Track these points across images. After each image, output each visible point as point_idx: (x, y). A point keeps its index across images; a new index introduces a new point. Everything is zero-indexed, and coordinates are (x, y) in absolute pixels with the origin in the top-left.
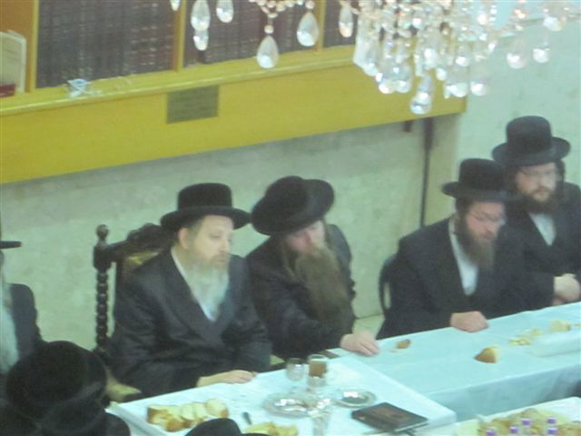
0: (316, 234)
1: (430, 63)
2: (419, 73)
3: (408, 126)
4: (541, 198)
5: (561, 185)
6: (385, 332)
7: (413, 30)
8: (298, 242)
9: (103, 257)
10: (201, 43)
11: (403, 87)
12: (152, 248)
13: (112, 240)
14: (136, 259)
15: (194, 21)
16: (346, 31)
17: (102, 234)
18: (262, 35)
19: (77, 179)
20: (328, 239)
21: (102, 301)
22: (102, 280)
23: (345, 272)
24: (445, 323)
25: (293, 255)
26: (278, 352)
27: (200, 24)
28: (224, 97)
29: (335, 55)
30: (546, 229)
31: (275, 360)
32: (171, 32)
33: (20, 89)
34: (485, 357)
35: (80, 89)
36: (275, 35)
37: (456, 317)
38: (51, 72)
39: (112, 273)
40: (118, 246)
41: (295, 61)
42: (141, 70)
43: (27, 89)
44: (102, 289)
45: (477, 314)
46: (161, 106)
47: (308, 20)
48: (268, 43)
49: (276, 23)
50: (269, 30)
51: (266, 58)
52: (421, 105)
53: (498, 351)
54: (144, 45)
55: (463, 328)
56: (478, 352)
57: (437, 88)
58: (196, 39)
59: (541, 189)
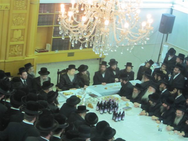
0: (85, 72)
1: (102, 51)
2: (101, 52)
3: (98, 59)
4: (115, 69)
5: (117, 67)
6: (93, 85)
7: (100, 46)
8: (83, 73)
9: (58, 73)
10: (73, 46)
11: (98, 53)
12: (65, 72)
13: (60, 71)
14: (63, 74)
15: (72, 43)
16: (91, 46)
17: (59, 70)
18: (81, 46)
19: (55, 63)
20: (87, 73)
21: (58, 78)
22: (58, 76)
23: (89, 77)
24: (101, 84)
25: (82, 75)
26: (80, 86)
27: (73, 43)
28: (75, 54)
29: (90, 49)
30: (115, 73)
31: (79, 87)
32: (69, 45)
33: (49, 51)
34: (106, 89)
35: (57, 52)
36: (82, 46)
37: (102, 83)
38: (53, 49)
39: (59, 75)
40: (60, 72)
41: (85, 50)
42: (65, 50)
43: (50, 51)
44: (58, 77)
45: (105, 83)
46: (67, 55)
47: (86, 44)
48: (81, 47)
49: (82, 44)
50: (81, 45)
51: (81, 48)
52: (101, 56)
53: (107, 88)
54: (65, 47)
55: (103, 85)
56: (105, 88)
57: (103, 54)
58: (72, 45)
59: (115, 68)
